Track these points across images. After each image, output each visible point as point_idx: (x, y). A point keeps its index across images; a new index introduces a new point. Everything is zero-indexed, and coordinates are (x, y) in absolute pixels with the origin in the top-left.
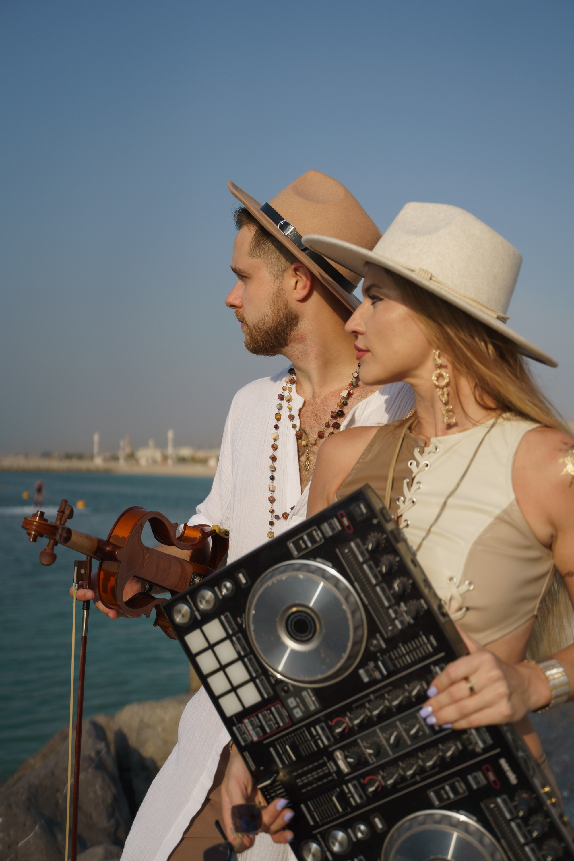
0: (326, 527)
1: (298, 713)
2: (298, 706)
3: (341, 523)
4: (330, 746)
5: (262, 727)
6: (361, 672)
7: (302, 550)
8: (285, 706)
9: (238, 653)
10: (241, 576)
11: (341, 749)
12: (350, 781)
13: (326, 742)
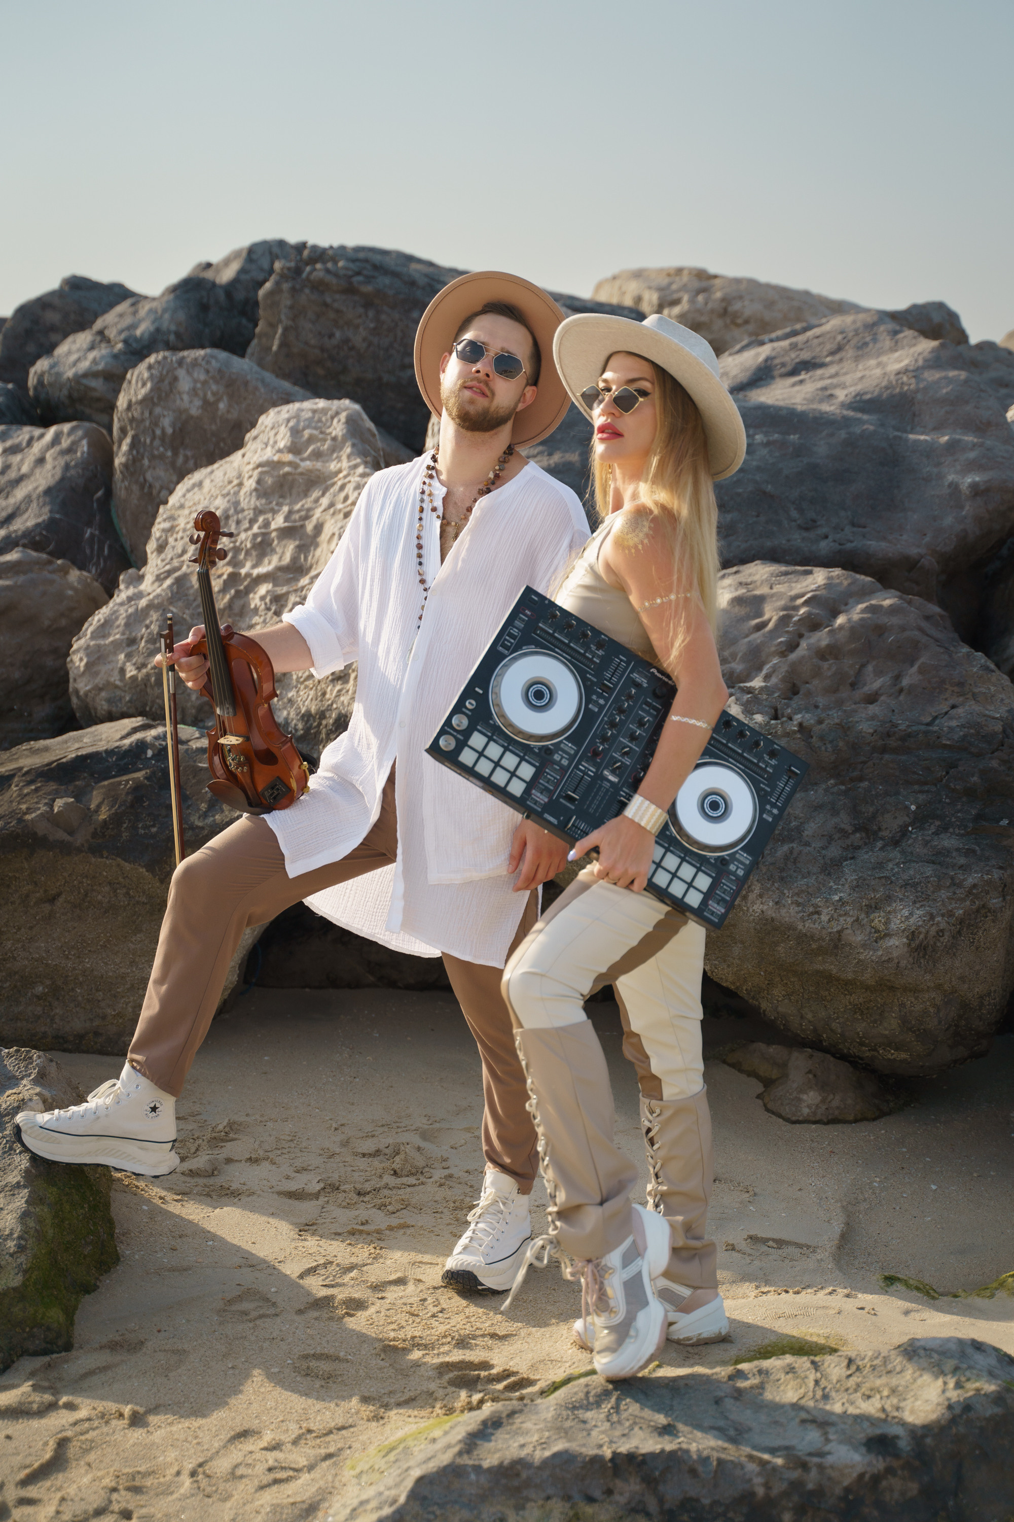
0: (517, 623)
1: (565, 762)
2: (562, 757)
3: (526, 615)
4: (597, 770)
5: (547, 789)
6: (590, 706)
7: (510, 647)
8: (555, 762)
9: (503, 746)
10: (477, 689)
11: (606, 768)
12: (623, 786)
13: (594, 770)
